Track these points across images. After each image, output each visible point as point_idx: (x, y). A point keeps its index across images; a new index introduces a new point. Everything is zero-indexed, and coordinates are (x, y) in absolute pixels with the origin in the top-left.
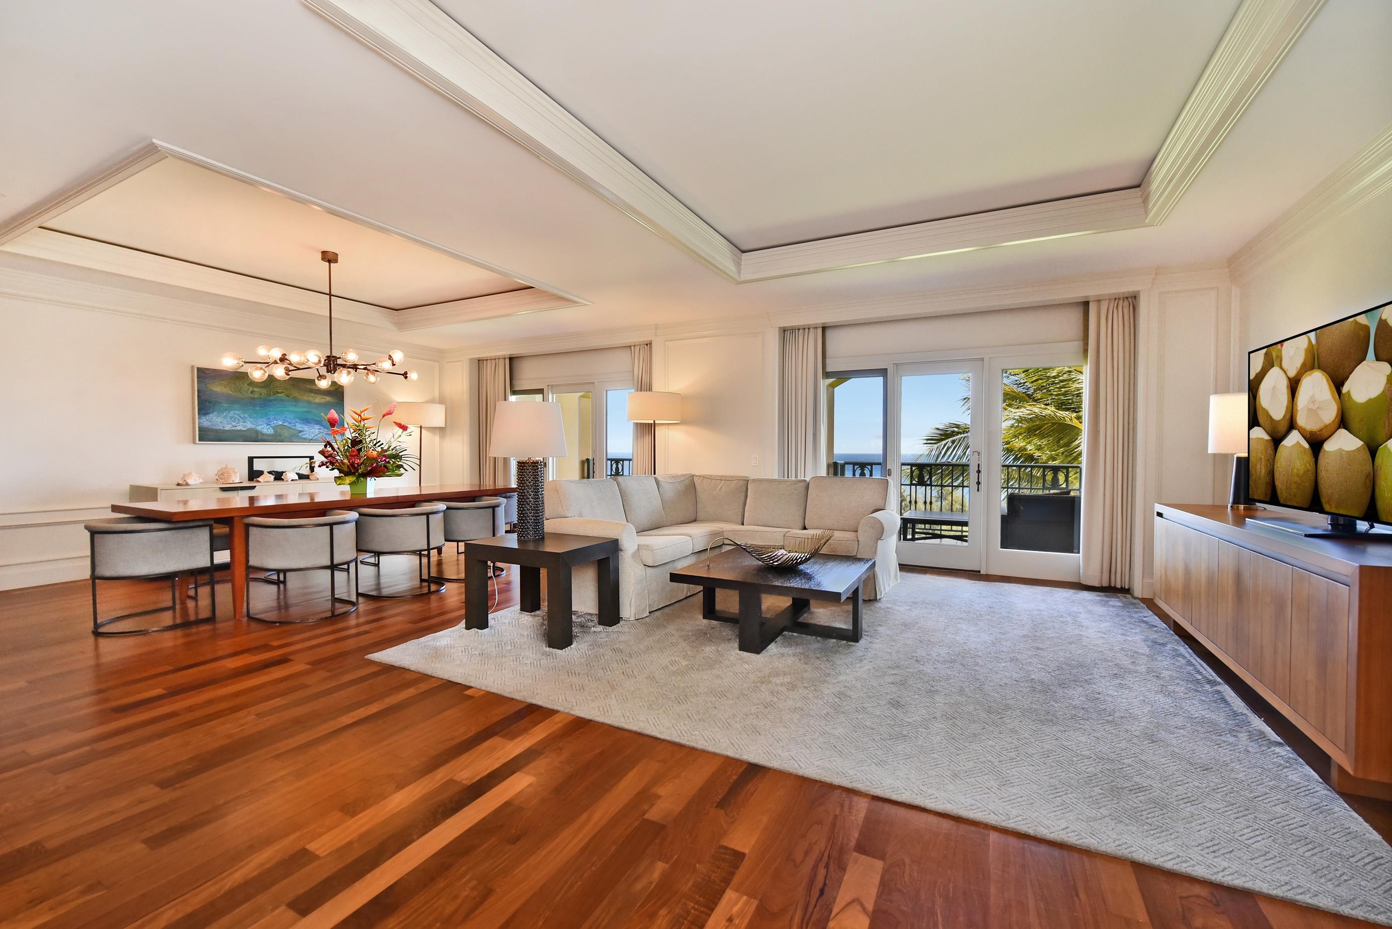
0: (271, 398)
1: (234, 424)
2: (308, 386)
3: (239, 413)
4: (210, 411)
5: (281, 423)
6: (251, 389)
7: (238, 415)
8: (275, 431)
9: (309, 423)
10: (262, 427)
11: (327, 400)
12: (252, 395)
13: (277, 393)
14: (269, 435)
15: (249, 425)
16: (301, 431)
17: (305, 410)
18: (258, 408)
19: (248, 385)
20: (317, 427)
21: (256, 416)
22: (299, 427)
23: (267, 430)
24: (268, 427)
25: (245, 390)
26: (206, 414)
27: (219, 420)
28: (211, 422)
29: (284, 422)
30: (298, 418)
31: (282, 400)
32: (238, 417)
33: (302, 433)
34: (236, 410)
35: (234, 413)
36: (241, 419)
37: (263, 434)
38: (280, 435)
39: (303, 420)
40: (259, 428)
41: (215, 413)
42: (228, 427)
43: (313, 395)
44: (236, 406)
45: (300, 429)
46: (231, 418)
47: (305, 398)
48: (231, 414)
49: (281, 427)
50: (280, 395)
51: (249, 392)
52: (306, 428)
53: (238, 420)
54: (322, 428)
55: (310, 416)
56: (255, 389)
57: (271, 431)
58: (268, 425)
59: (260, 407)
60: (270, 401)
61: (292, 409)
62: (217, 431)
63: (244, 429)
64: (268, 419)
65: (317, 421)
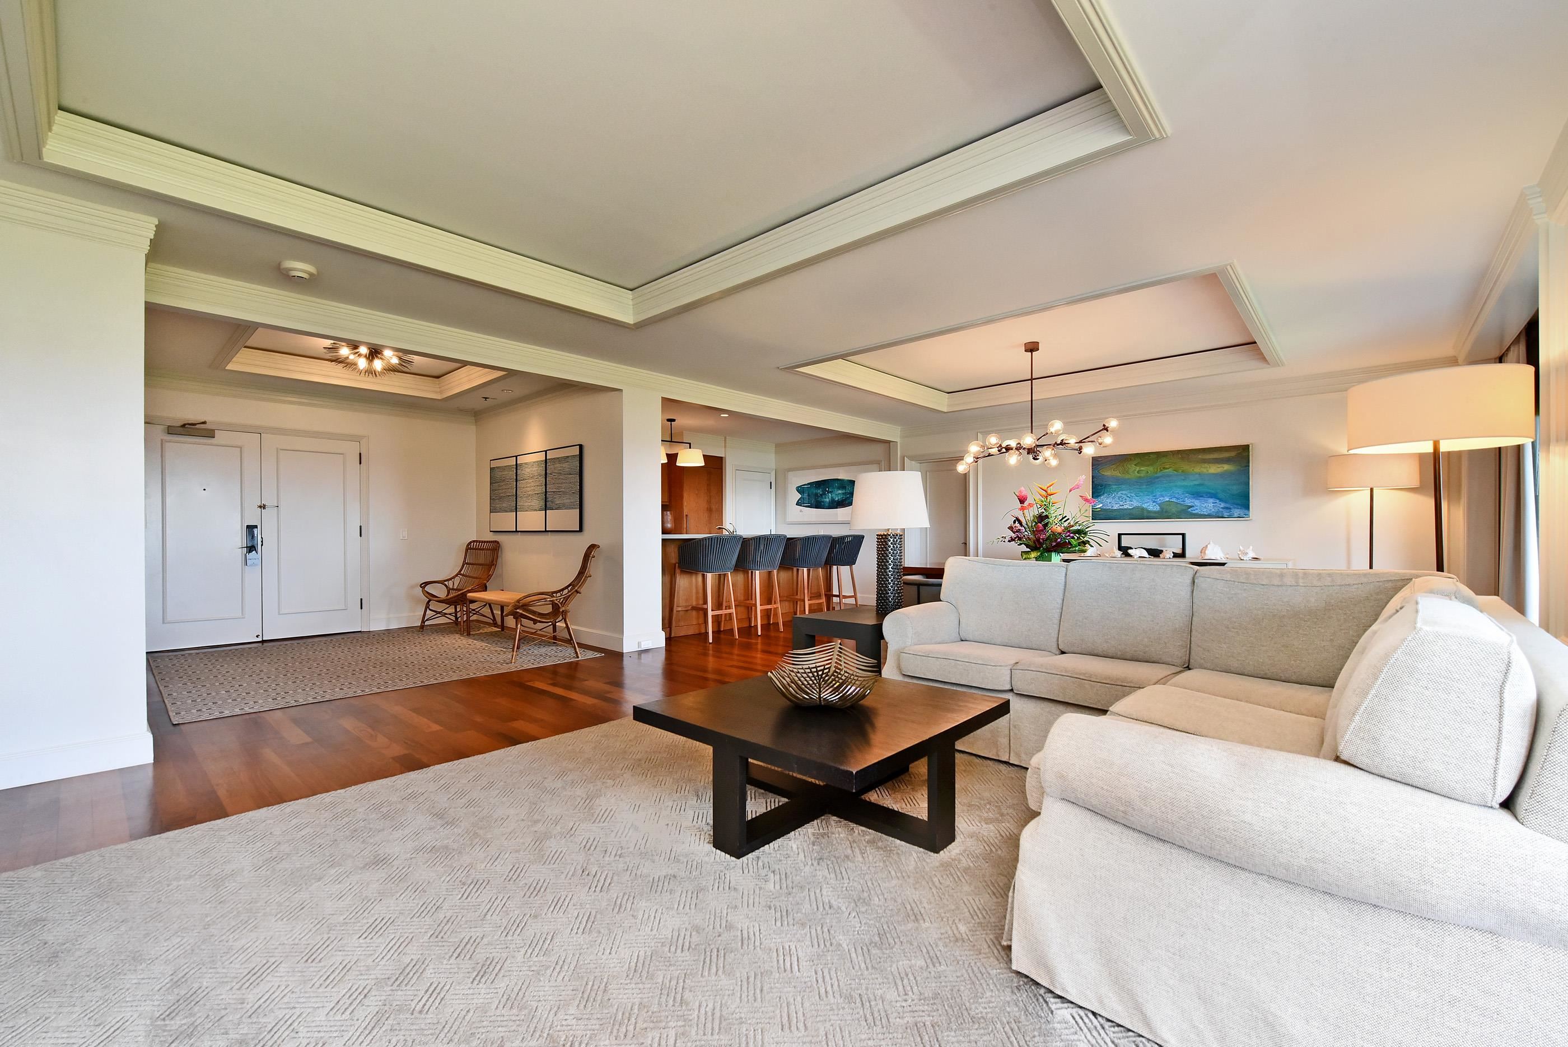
0: (1159, 475)
1: (1121, 503)
3: (1126, 492)
5: (1168, 499)
6: (1137, 470)
8: (1161, 508)
10: (1148, 504)
11: (1225, 469)
12: (1139, 475)
13: (1164, 468)
14: (1155, 512)
15: (1135, 503)
17: (1196, 483)
18: (1144, 487)
19: (1135, 465)
20: (1211, 500)
23: (1153, 507)
24: (1155, 504)
25: (1132, 470)
26: (1097, 497)
27: (1109, 501)
29: (1171, 498)
30: (1187, 493)
31: (1169, 476)
36: (1128, 499)
37: (1149, 512)
38: (1166, 512)
40: (1145, 506)
43: (1206, 465)
44: (1123, 486)
47: (1197, 470)
48: (1119, 494)
49: (1168, 503)
50: (1167, 471)
51: (1136, 472)
52: (1197, 503)
55: (1201, 489)
56: (1142, 469)
57: (1157, 508)
58: (1154, 502)
59: (1146, 485)
60: (1158, 478)
61: (1179, 483)
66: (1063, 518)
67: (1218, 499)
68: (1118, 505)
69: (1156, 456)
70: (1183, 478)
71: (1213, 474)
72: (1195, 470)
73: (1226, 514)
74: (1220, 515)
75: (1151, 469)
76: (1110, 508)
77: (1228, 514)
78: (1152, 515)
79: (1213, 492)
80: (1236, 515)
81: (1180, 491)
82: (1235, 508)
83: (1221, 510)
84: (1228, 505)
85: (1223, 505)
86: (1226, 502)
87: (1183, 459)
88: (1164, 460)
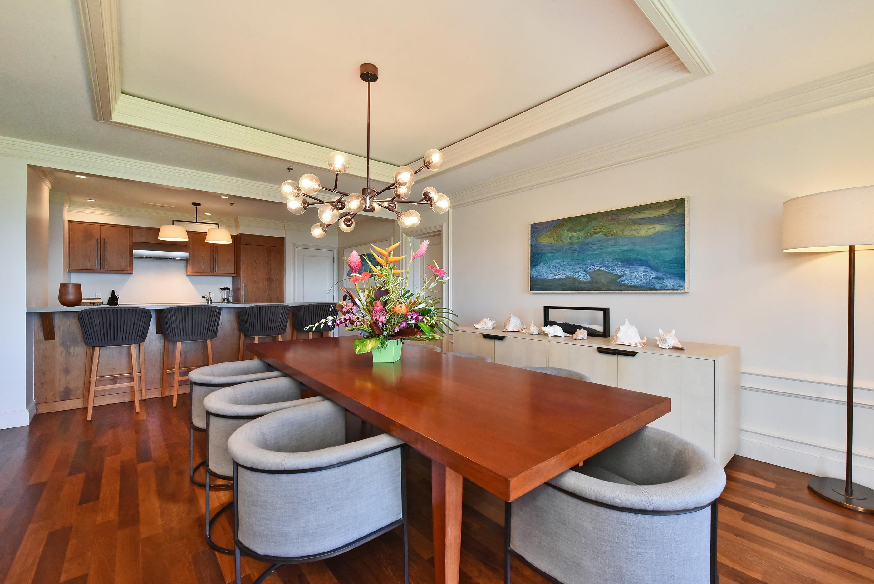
2: (630, 217)
4: (539, 262)
5: (597, 268)
6: (570, 235)
7: (559, 263)
8: (592, 278)
9: (631, 264)
10: (579, 274)
11: (657, 230)
13: (595, 233)
14: (586, 283)
15: (568, 273)
16: (620, 276)
19: (567, 231)
20: (642, 269)
21: (573, 263)
22: (618, 271)
23: (584, 277)
25: (565, 236)
27: (544, 270)
28: (539, 272)
29: (601, 267)
30: (617, 260)
32: (558, 265)
33: (621, 279)
34: (556, 259)
35: (556, 262)
36: (561, 268)
37: (580, 282)
38: (597, 282)
39: (623, 262)
40: (576, 275)
41: (542, 264)
42: (551, 277)
43: (636, 227)
44: (557, 255)
45: (619, 274)
46: (554, 266)
47: (627, 233)
49: (598, 272)
50: (597, 235)
51: (568, 238)
52: (627, 271)
53: (559, 268)
54: (649, 270)
55: (633, 256)
56: (574, 234)
57: (587, 278)
60: (588, 244)
62: (543, 280)
63: (563, 277)
64: (585, 265)
65: (642, 260)
66: (404, 294)
67: (650, 267)
68: (552, 275)
69: (586, 220)
70: (613, 243)
71: (645, 237)
72: (625, 234)
73: (657, 286)
74: (652, 287)
75: (581, 234)
76: (546, 277)
77: (661, 285)
78: (583, 286)
79: (644, 258)
80: (669, 287)
81: (609, 258)
82: (668, 278)
83: (652, 280)
84: (660, 275)
85: (654, 274)
86: (657, 270)
87: (613, 220)
88: (594, 223)
